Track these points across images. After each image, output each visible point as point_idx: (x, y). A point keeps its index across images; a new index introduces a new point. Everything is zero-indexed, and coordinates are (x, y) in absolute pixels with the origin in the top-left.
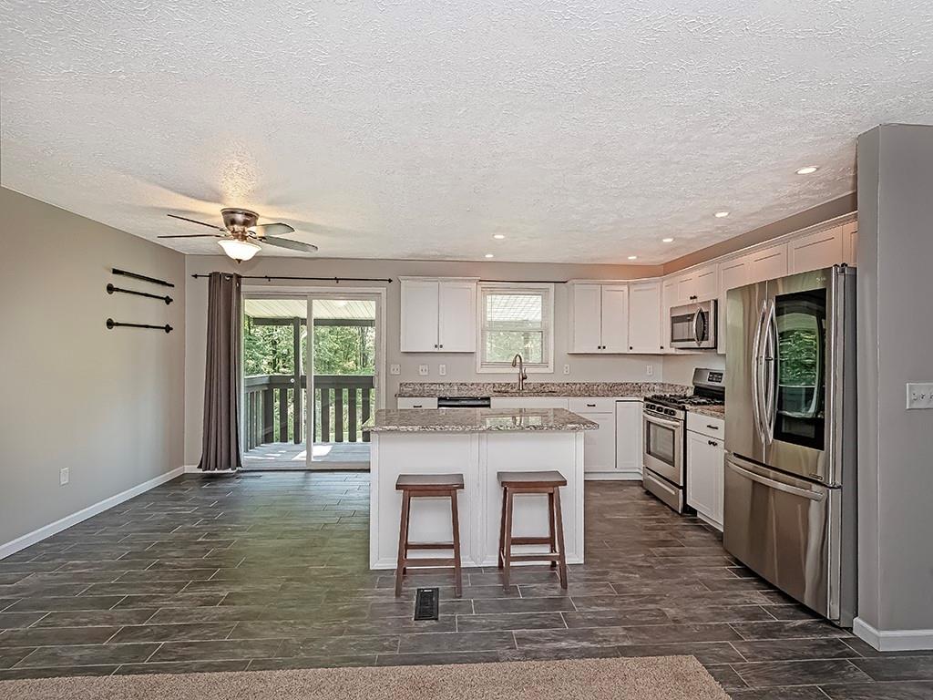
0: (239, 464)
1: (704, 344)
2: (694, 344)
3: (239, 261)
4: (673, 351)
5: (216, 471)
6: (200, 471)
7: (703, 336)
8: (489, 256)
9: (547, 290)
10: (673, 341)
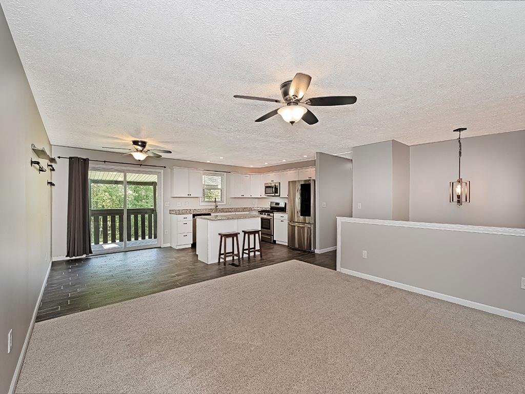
0: (91, 252)
1: (276, 195)
2: (273, 195)
3: (139, 160)
4: (265, 197)
5: (74, 258)
6: (68, 258)
7: (276, 192)
8: (208, 162)
9: (224, 175)
10: (266, 193)
